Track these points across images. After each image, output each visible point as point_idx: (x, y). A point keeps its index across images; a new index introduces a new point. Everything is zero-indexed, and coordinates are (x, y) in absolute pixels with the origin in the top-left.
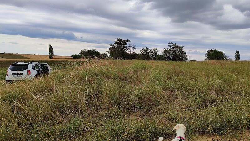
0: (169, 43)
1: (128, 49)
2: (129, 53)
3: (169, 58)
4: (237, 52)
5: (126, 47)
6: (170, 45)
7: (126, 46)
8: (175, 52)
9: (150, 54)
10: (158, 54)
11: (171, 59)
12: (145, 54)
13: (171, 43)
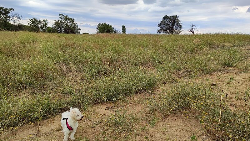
0: (60, 15)
1: (11, 19)
2: (13, 24)
3: (61, 30)
4: (124, 26)
5: (9, 17)
6: (61, 16)
7: (9, 15)
8: (66, 24)
9: (39, 26)
10: (48, 26)
11: (63, 32)
12: (34, 26)
13: (62, 14)
